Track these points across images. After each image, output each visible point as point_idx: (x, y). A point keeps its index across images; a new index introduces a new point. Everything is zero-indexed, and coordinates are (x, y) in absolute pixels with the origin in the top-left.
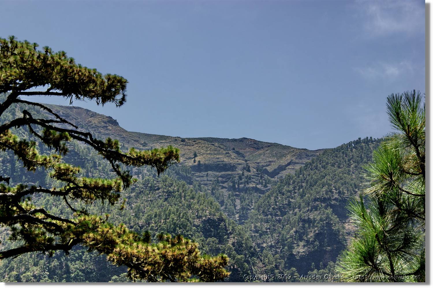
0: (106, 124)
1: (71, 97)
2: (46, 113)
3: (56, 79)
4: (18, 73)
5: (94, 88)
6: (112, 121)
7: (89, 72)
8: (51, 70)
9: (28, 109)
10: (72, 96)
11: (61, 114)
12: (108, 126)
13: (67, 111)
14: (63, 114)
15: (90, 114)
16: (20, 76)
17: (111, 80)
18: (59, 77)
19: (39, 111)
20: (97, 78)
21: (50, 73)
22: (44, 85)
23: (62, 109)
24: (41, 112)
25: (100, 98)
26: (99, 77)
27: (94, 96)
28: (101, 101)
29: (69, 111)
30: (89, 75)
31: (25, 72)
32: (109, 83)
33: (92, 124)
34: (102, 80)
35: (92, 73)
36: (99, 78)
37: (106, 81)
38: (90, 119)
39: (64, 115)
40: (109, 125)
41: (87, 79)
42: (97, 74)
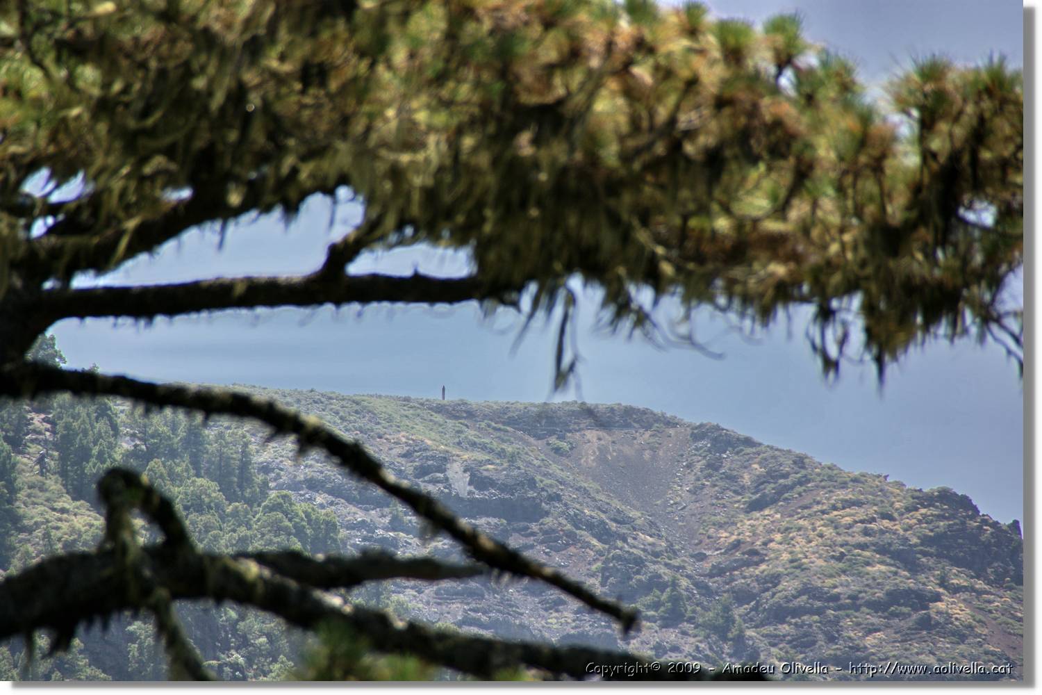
0: (914, 568)
1: (558, 311)
2: (313, 485)
3: (410, 140)
4: (38, 103)
5: (781, 210)
6: (974, 537)
7: (734, 55)
8: (361, 53)
9: (135, 453)
10: (571, 300)
11: (460, 484)
12: (932, 587)
13: (512, 458)
14: (479, 481)
15: (747, 479)
16: (60, 127)
17: (956, 119)
18: (441, 118)
19: (245, 465)
20: (809, 100)
21: (343, 89)
22: (291, 209)
23: (471, 434)
24: (259, 478)
25: (851, 309)
26: (829, 92)
27: (784, 292)
28: (857, 336)
29: (533, 452)
30: (737, 77)
31: (106, 85)
32: (936, 144)
33: (775, 579)
34: (866, 118)
35: (762, 60)
36: (829, 109)
37: (905, 126)
38: (749, 526)
39: (492, 493)
40: (943, 583)
41: (713, 125)
42: (810, 60)
